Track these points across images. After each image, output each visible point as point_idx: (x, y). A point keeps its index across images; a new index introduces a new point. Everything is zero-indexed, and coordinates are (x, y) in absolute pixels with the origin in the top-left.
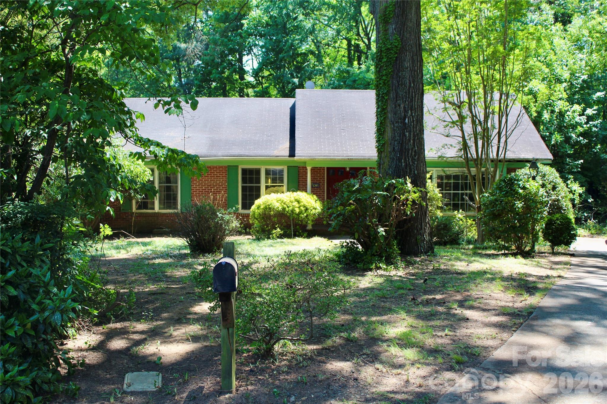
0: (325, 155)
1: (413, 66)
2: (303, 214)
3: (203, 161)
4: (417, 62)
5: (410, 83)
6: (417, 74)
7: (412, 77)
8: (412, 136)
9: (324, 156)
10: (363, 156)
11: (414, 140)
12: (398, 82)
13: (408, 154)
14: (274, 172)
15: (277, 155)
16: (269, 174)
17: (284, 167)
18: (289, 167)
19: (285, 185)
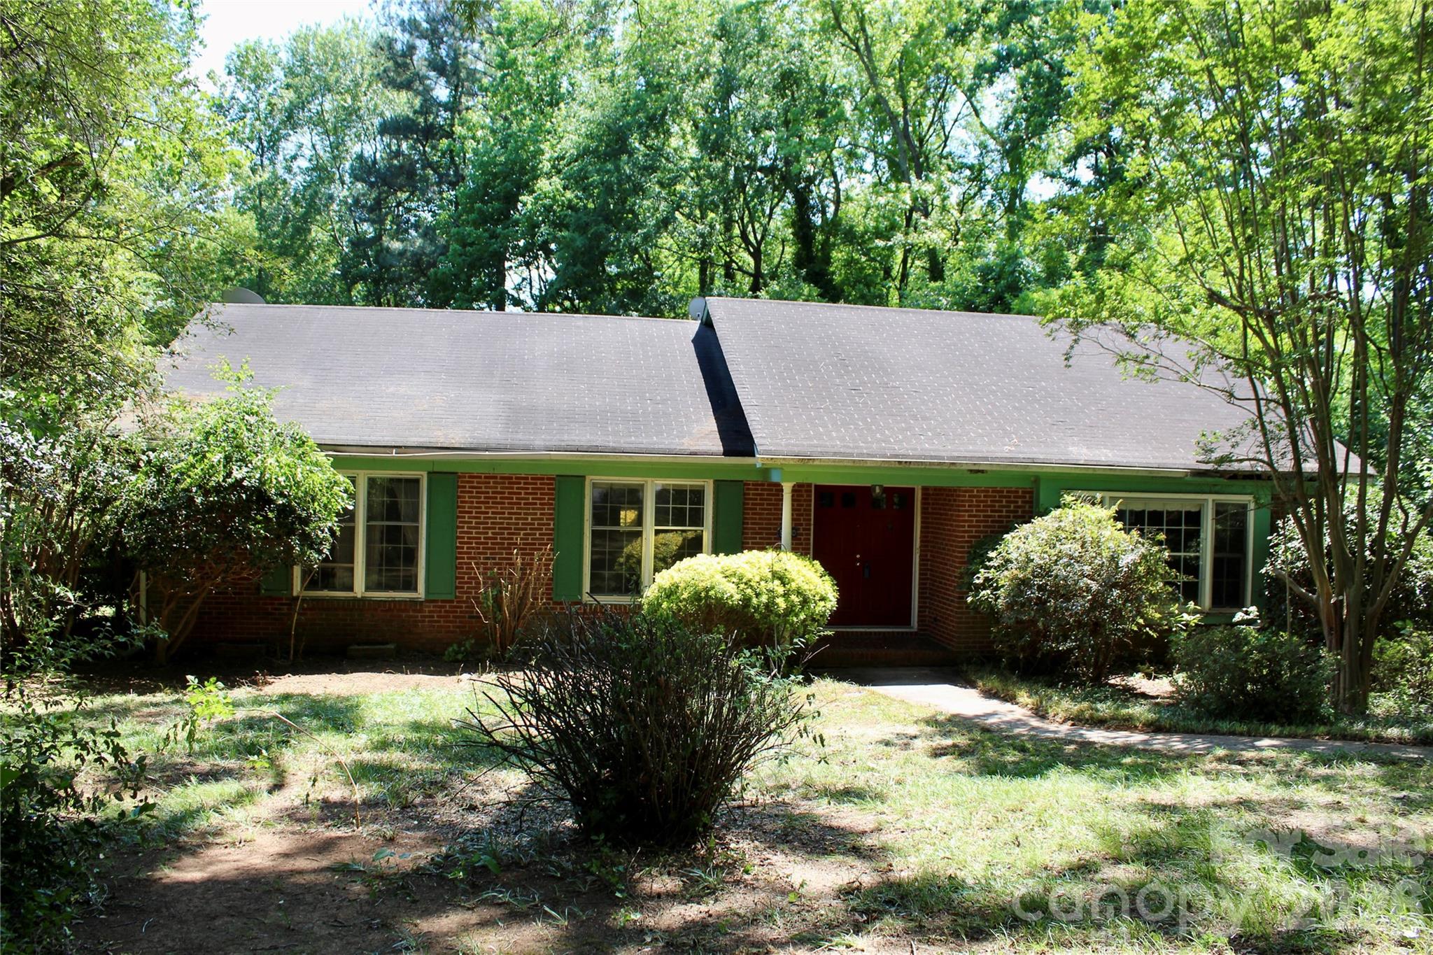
0: (835, 450)
2: (797, 615)
9: (835, 454)
10: (936, 457)
14: (680, 493)
15: (693, 449)
16: (665, 501)
17: (706, 484)
18: (718, 484)
19: (706, 529)
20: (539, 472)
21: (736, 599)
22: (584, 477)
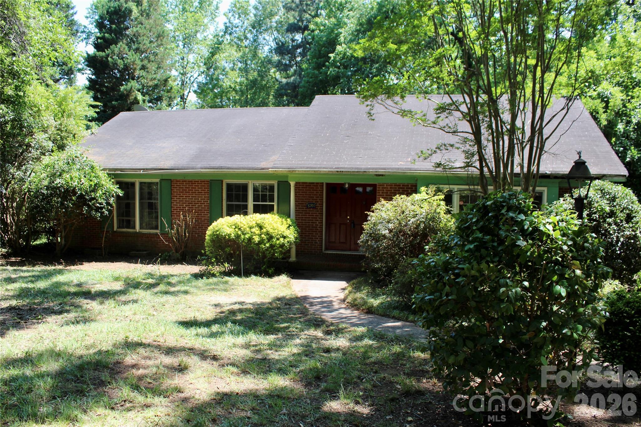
2: (265, 245)
10: (358, 168)
14: (264, 187)
15: (263, 167)
16: (258, 191)
17: (275, 183)
18: (279, 183)
19: (275, 204)
20: (203, 179)
21: (233, 236)
22: (222, 181)
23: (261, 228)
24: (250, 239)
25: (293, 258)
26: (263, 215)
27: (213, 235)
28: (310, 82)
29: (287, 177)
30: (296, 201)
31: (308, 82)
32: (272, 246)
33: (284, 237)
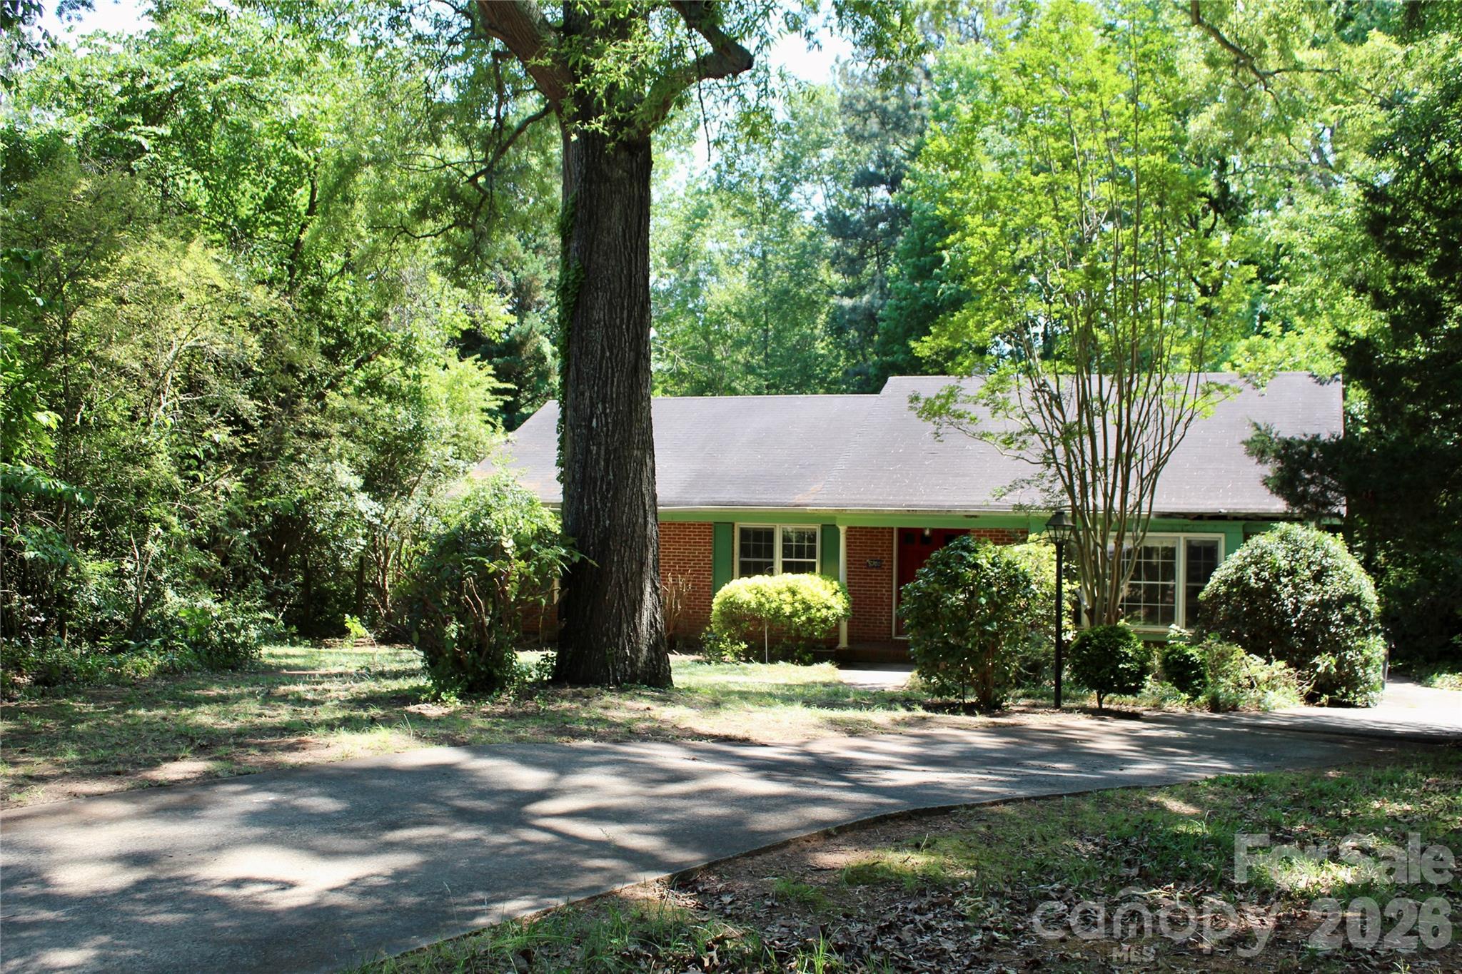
1: (611, 317)
2: (799, 618)
3: (666, 513)
4: (622, 309)
5: (603, 351)
6: (621, 333)
7: (608, 337)
8: (603, 452)
10: (939, 506)
11: (607, 461)
12: (580, 349)
13: (594, 488)
14: (801, 535)
16: (790, 540)
17: (817, 528)
18: (824, 528)
19: (817, 560)
20: (702, 520)
21: (753, 605)
22: (733, 525)
23: (794, 593)
24: (779, 609)
25: (843, 644)
26: (797, 576)
27: (724, 603)
28: (901, 308)
29: (834, 518)
30: (849, 555)
31: (898, 308)
32: (810, 620)
33: (828, 608)
